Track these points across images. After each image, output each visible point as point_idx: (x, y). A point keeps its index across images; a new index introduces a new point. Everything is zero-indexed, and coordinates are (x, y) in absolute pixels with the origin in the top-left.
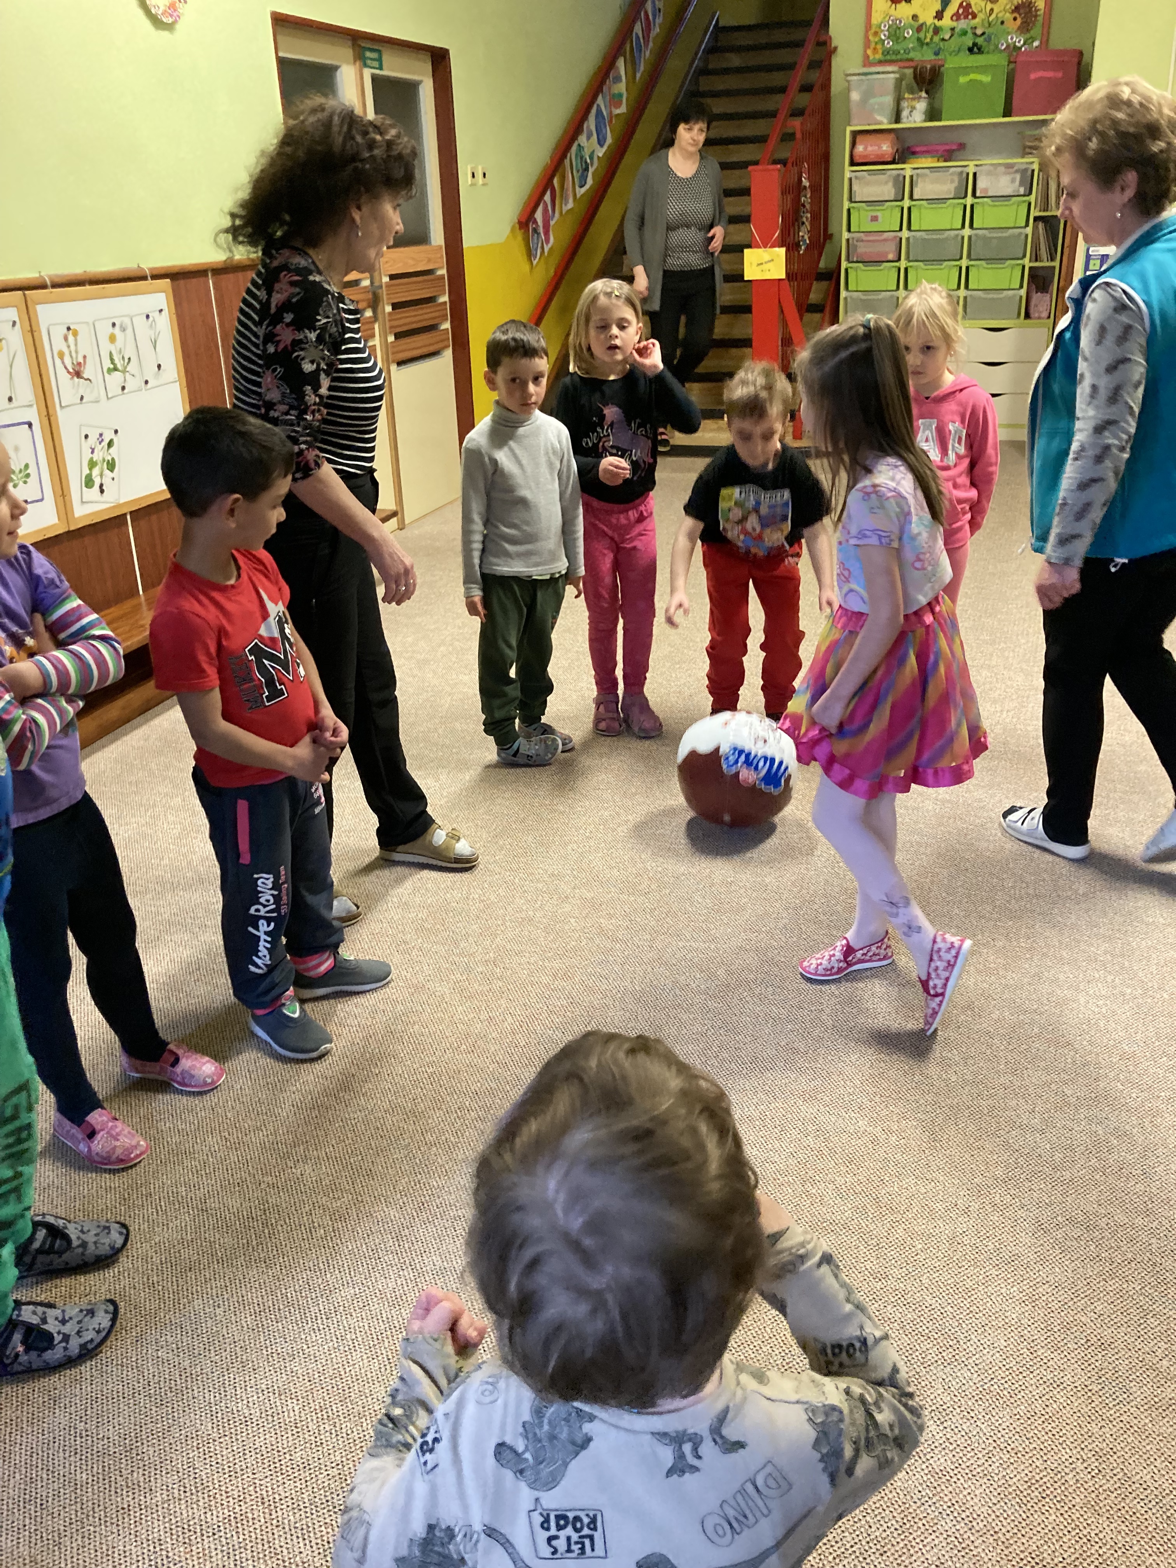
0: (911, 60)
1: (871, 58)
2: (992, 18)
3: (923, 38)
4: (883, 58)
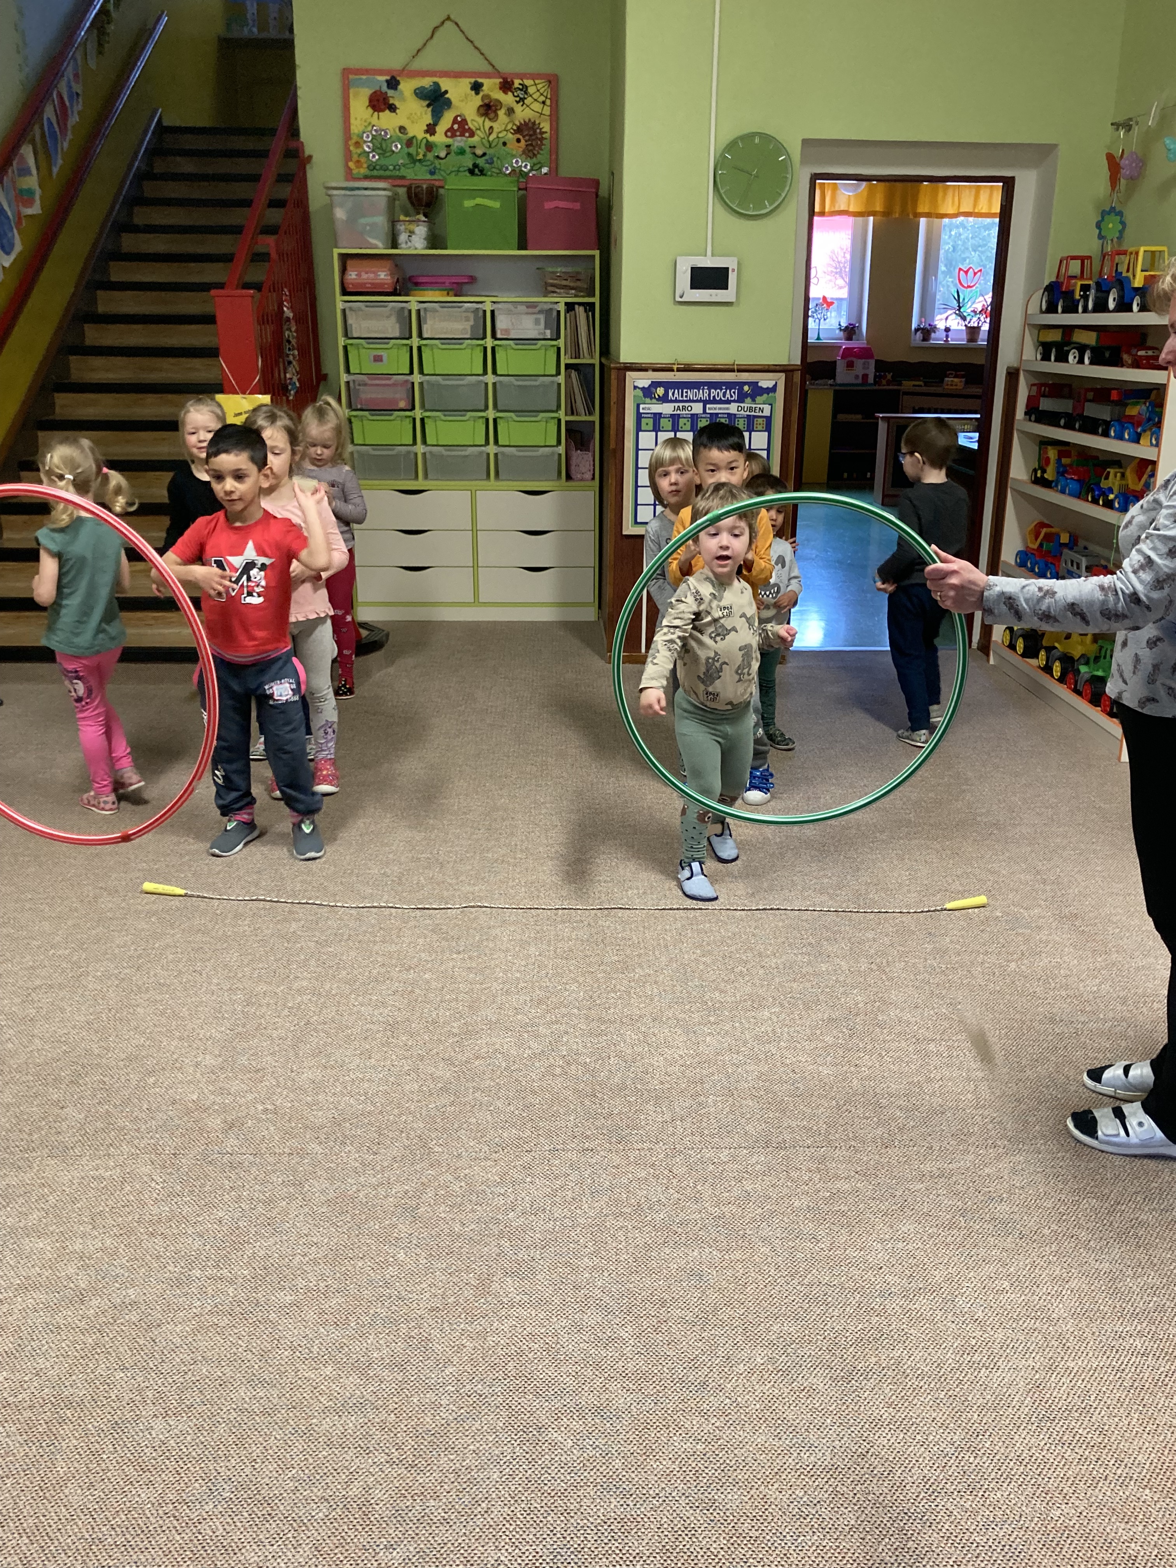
0: (403, 178)
1: (355, 172)
2: (491, 138)
3: (414, 153)
4: (367, 172)
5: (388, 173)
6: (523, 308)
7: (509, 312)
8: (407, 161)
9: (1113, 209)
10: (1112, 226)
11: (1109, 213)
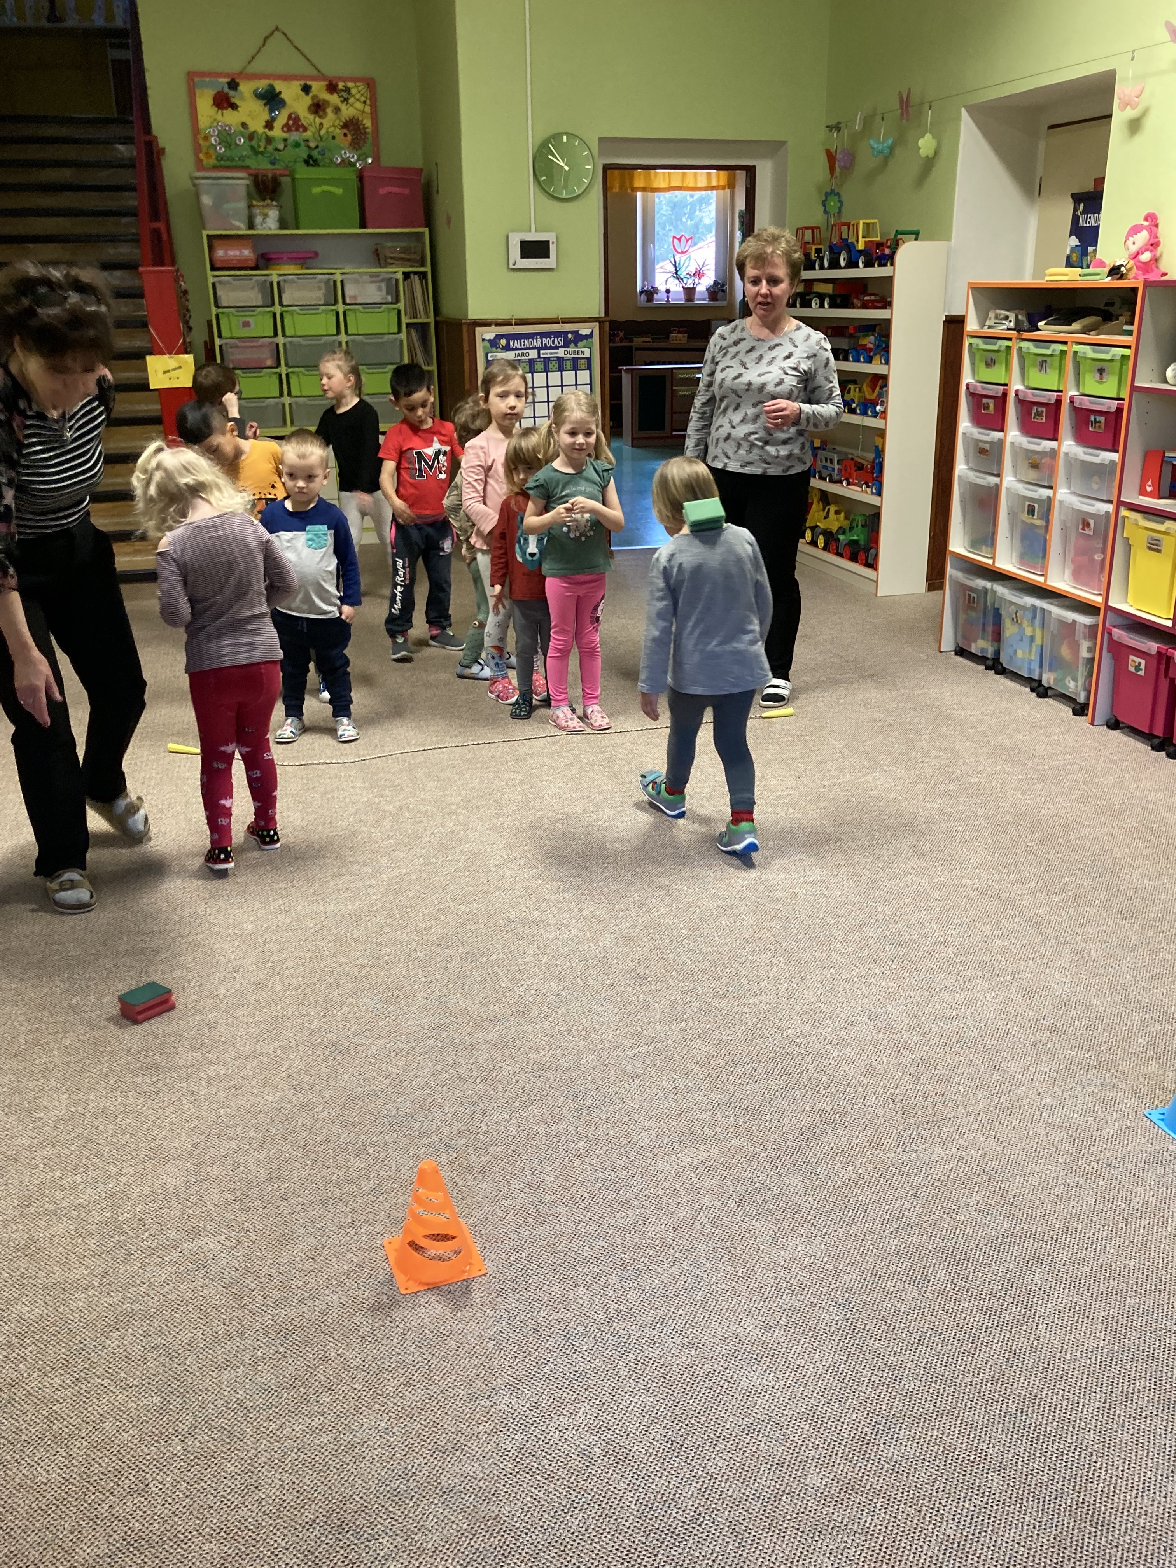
0: (248, 167)
1: (205, 162)
2: (323, 132)
3: (256, 146)
4: (218, 164)
5: (234, 164)
6: (366, 277)
7: (356, 281)
8: (250, 153)
9: (832, 191)
10: (832, 203)
11: (831, 194)
